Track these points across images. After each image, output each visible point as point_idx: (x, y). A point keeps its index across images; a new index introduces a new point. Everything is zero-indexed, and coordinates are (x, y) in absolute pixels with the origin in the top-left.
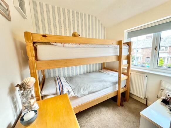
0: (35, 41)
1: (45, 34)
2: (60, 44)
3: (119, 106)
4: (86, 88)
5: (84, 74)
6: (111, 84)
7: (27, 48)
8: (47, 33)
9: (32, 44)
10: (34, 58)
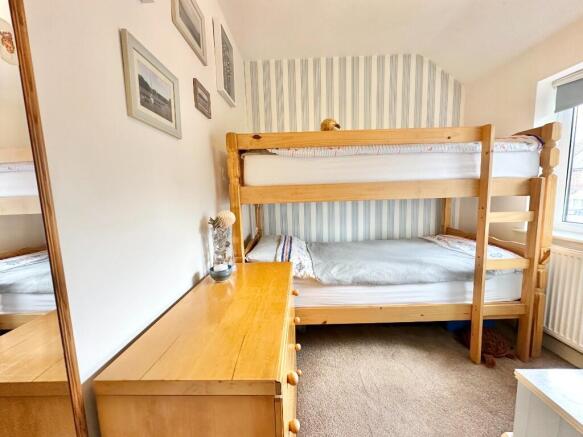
0: (241, 148)
1: (257, 133)
2: (285, 152)
3: (475, 363)
4: (348, 268)
5: (367, 241)
6: (443, 277)
7: (228, 161)
8: (262, 130)
9: (236, 155)
10: (237, 180)
